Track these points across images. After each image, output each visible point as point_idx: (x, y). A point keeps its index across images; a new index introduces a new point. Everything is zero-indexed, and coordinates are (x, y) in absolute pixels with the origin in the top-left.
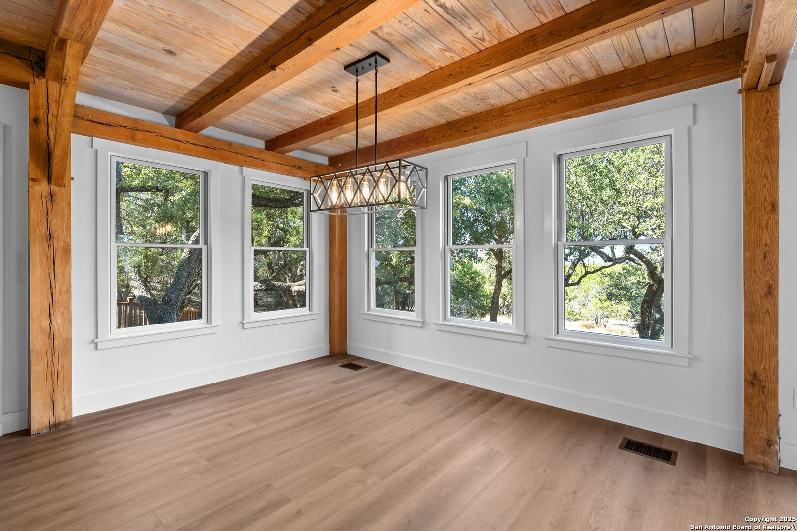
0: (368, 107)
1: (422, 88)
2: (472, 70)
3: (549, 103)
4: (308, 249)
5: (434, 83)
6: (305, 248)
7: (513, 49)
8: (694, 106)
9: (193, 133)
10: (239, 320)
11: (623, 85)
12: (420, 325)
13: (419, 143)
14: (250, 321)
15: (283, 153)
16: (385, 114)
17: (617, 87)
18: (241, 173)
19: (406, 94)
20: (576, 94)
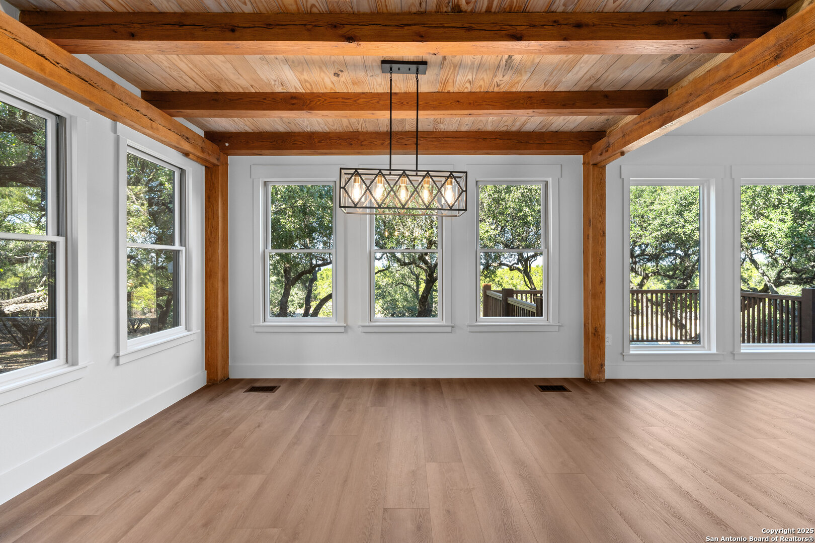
0: (355, 101)
1: (426, 103)
2: (479, 105)
3: (481, 140)
4: (184, 248)
5: (441, 103)
6: (177, 246)
7: (514, 100)
8: (561, 165)
9: (65, 52)
10: (112, 352)
11: (531, 142)
12: (342, 330)
13: (351, 144)
14: (128, 352)
15: (172, 115)
16: (373, 114)
17: (527, 142)
18: (115, 130)
19: (407, 103)
20: (501, 139)
